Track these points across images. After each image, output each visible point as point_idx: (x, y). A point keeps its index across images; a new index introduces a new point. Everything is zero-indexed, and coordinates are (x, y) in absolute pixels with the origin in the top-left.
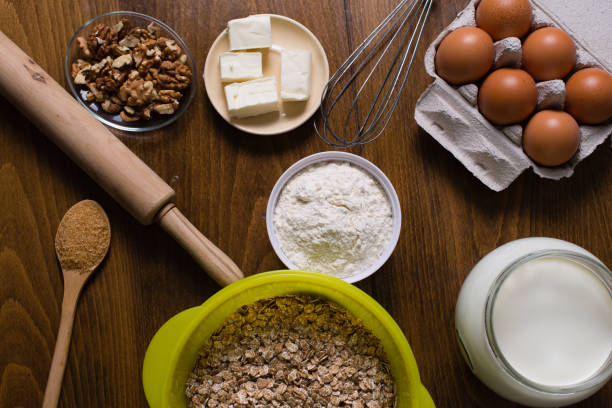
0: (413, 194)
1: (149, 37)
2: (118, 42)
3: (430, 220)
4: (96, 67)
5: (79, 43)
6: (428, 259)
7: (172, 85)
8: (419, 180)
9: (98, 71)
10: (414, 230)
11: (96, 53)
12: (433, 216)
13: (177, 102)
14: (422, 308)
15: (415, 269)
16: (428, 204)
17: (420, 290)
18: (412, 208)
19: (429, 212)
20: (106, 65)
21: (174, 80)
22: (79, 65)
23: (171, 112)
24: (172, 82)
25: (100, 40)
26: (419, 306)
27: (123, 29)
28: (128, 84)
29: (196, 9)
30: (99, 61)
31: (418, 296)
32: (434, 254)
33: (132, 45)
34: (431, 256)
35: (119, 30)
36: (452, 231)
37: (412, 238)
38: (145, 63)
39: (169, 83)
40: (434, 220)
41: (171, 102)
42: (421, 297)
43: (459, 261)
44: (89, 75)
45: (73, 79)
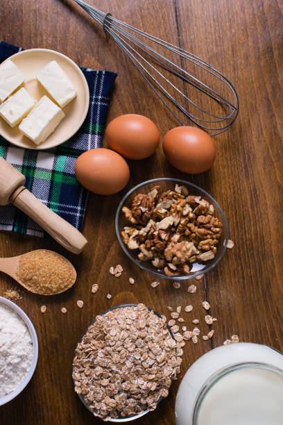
0: (236, 189)
1: (179, 197)
2: (155, 206)
3: (250, 211)
4: (143, 231)
5: (124, 214)
6: (248, 242)
7: (209, 236)
8: (241, 177)
9: (145, 234)
10: (236, 218)
11: (141, 219)
12: (252, 207)
13: (215, 248)
14: (244, 282)
15: (238, 252)
16: (248, 197)
17: (242, 268)
18: (235, 201)
19: (249, 202)
20: (151, 227)
21: (210, 232)
22: (127, 231)
23: (212, 257)
24: (209, 234)
25: (143, 209)
26: (242, 280)
27: (157, 194)
28: (172, 247)
29: (56, 37)
30: (145, 226)
31: (241, 273)
32: (253, 238)
33: (168, 206)
34: (251, 240)
35: (155, 196)
36: (268, 219)
37: (235, 225)
38: (183, 222)
39: (206, 235)
40: (253, 210)
41: (211, 249)
42: (243, 273)
43: (273, 243)
44: (139, 239)
45: (126, 246)
